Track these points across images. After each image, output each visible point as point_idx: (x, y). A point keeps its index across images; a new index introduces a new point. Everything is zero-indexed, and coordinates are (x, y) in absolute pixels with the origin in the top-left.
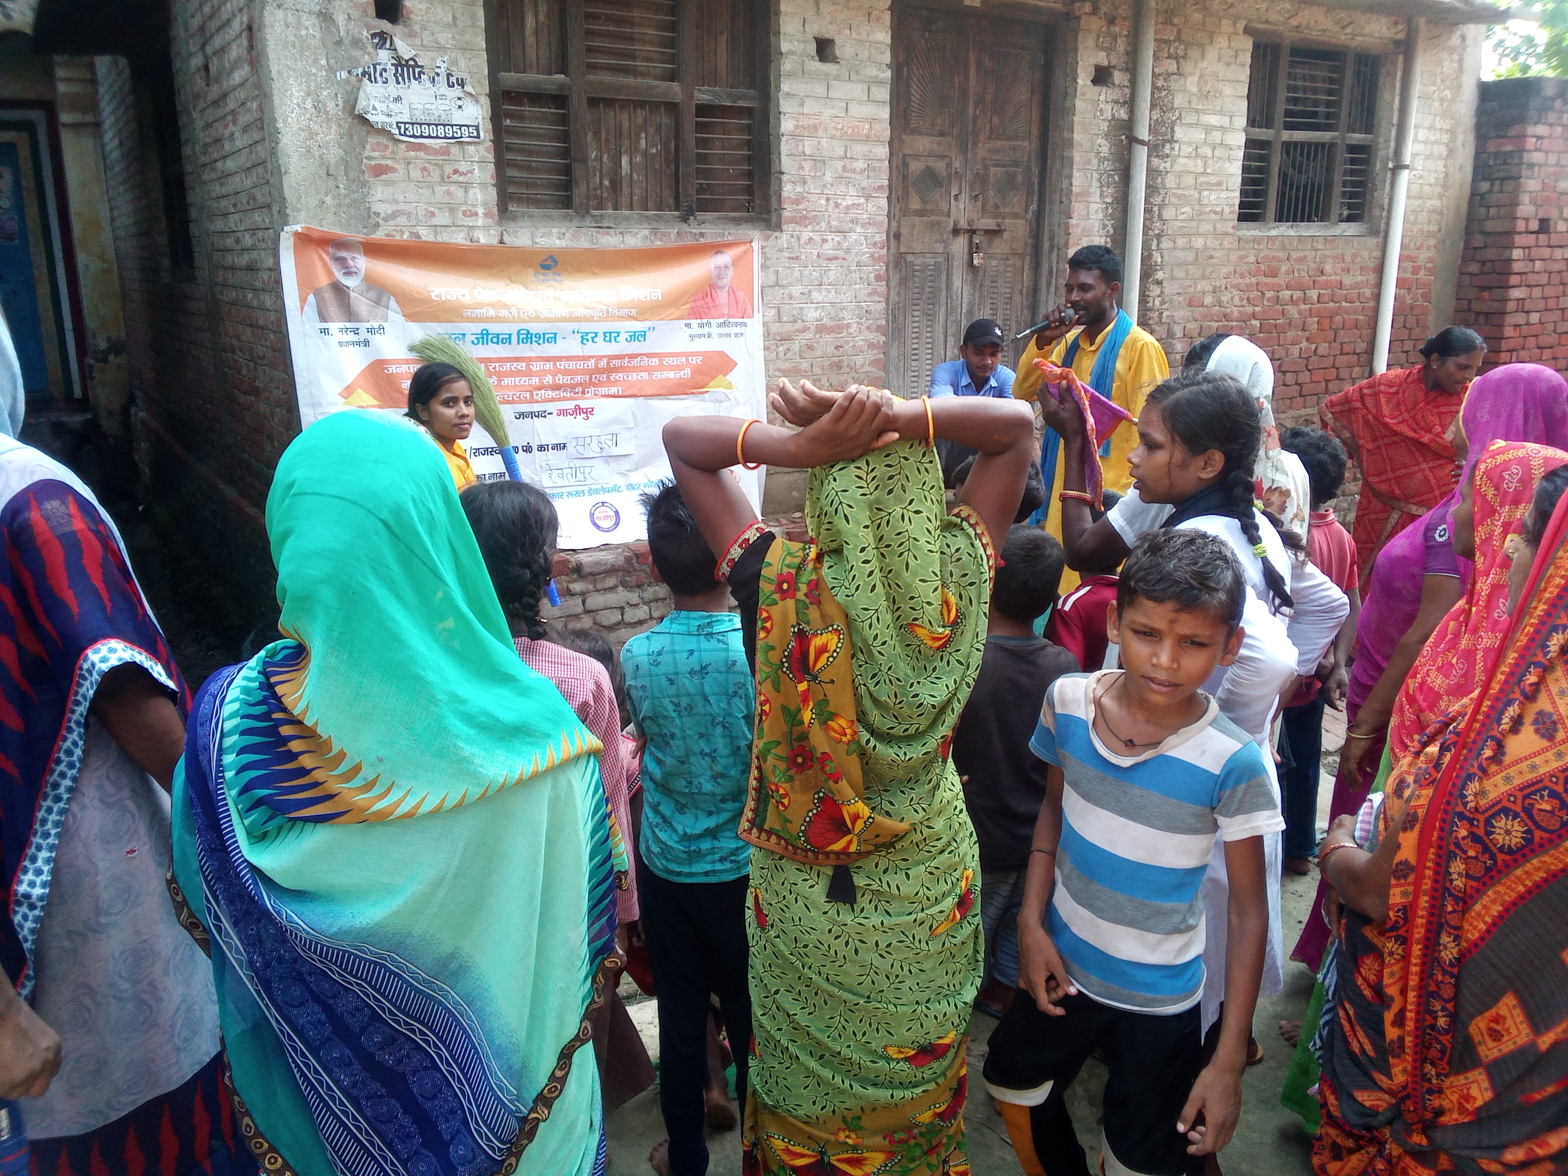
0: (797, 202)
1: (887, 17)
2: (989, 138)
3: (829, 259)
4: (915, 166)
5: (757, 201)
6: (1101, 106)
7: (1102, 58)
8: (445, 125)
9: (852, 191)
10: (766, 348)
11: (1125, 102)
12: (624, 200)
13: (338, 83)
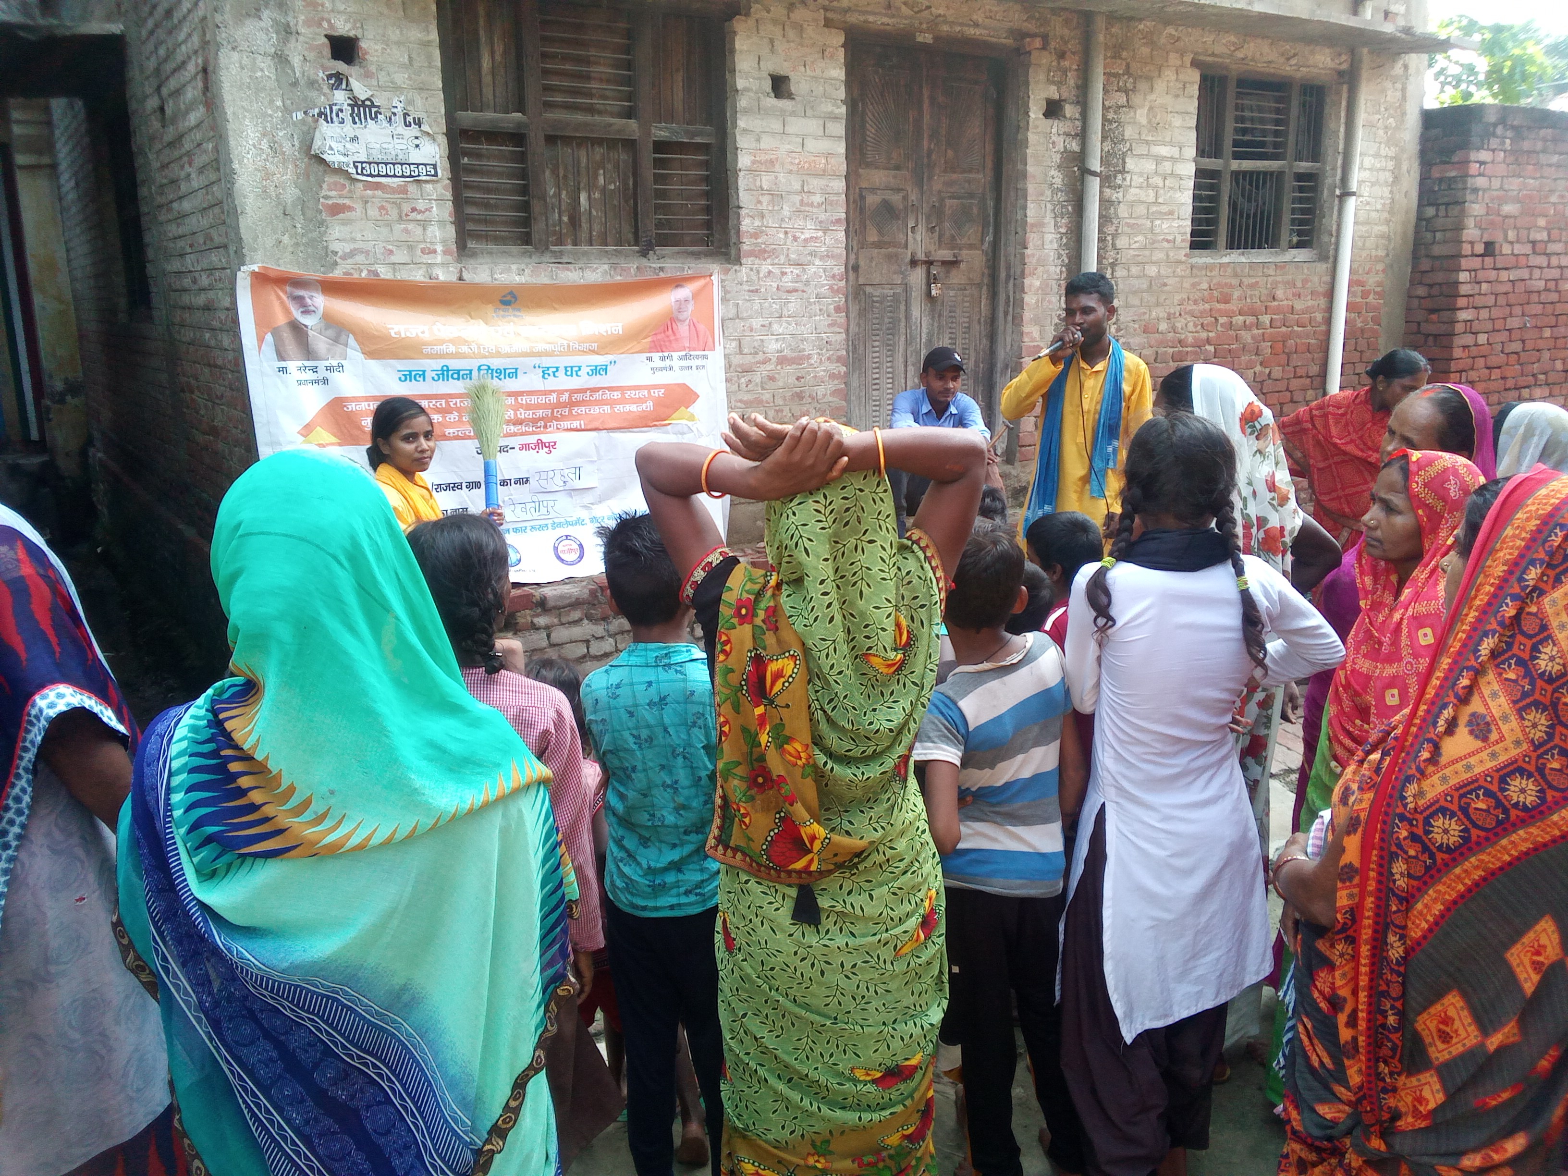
0: (755, 236)
1: (841, 53)
2: (945, 171)
3: (788, 292)
4: (872, 200)
5: (717, 236)
6: (1054, 138)
7: (1053, 92)
8: (402, 164)
9: (810, 225)
10: (727, 380)
11: (1077, 135)
12: (584, 235)
13: (294, 124)
